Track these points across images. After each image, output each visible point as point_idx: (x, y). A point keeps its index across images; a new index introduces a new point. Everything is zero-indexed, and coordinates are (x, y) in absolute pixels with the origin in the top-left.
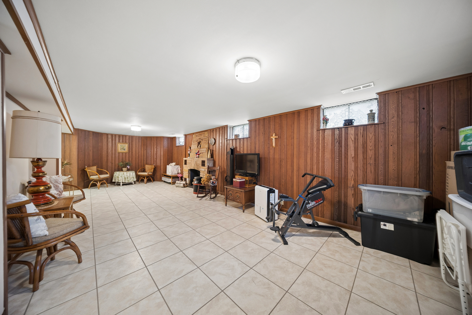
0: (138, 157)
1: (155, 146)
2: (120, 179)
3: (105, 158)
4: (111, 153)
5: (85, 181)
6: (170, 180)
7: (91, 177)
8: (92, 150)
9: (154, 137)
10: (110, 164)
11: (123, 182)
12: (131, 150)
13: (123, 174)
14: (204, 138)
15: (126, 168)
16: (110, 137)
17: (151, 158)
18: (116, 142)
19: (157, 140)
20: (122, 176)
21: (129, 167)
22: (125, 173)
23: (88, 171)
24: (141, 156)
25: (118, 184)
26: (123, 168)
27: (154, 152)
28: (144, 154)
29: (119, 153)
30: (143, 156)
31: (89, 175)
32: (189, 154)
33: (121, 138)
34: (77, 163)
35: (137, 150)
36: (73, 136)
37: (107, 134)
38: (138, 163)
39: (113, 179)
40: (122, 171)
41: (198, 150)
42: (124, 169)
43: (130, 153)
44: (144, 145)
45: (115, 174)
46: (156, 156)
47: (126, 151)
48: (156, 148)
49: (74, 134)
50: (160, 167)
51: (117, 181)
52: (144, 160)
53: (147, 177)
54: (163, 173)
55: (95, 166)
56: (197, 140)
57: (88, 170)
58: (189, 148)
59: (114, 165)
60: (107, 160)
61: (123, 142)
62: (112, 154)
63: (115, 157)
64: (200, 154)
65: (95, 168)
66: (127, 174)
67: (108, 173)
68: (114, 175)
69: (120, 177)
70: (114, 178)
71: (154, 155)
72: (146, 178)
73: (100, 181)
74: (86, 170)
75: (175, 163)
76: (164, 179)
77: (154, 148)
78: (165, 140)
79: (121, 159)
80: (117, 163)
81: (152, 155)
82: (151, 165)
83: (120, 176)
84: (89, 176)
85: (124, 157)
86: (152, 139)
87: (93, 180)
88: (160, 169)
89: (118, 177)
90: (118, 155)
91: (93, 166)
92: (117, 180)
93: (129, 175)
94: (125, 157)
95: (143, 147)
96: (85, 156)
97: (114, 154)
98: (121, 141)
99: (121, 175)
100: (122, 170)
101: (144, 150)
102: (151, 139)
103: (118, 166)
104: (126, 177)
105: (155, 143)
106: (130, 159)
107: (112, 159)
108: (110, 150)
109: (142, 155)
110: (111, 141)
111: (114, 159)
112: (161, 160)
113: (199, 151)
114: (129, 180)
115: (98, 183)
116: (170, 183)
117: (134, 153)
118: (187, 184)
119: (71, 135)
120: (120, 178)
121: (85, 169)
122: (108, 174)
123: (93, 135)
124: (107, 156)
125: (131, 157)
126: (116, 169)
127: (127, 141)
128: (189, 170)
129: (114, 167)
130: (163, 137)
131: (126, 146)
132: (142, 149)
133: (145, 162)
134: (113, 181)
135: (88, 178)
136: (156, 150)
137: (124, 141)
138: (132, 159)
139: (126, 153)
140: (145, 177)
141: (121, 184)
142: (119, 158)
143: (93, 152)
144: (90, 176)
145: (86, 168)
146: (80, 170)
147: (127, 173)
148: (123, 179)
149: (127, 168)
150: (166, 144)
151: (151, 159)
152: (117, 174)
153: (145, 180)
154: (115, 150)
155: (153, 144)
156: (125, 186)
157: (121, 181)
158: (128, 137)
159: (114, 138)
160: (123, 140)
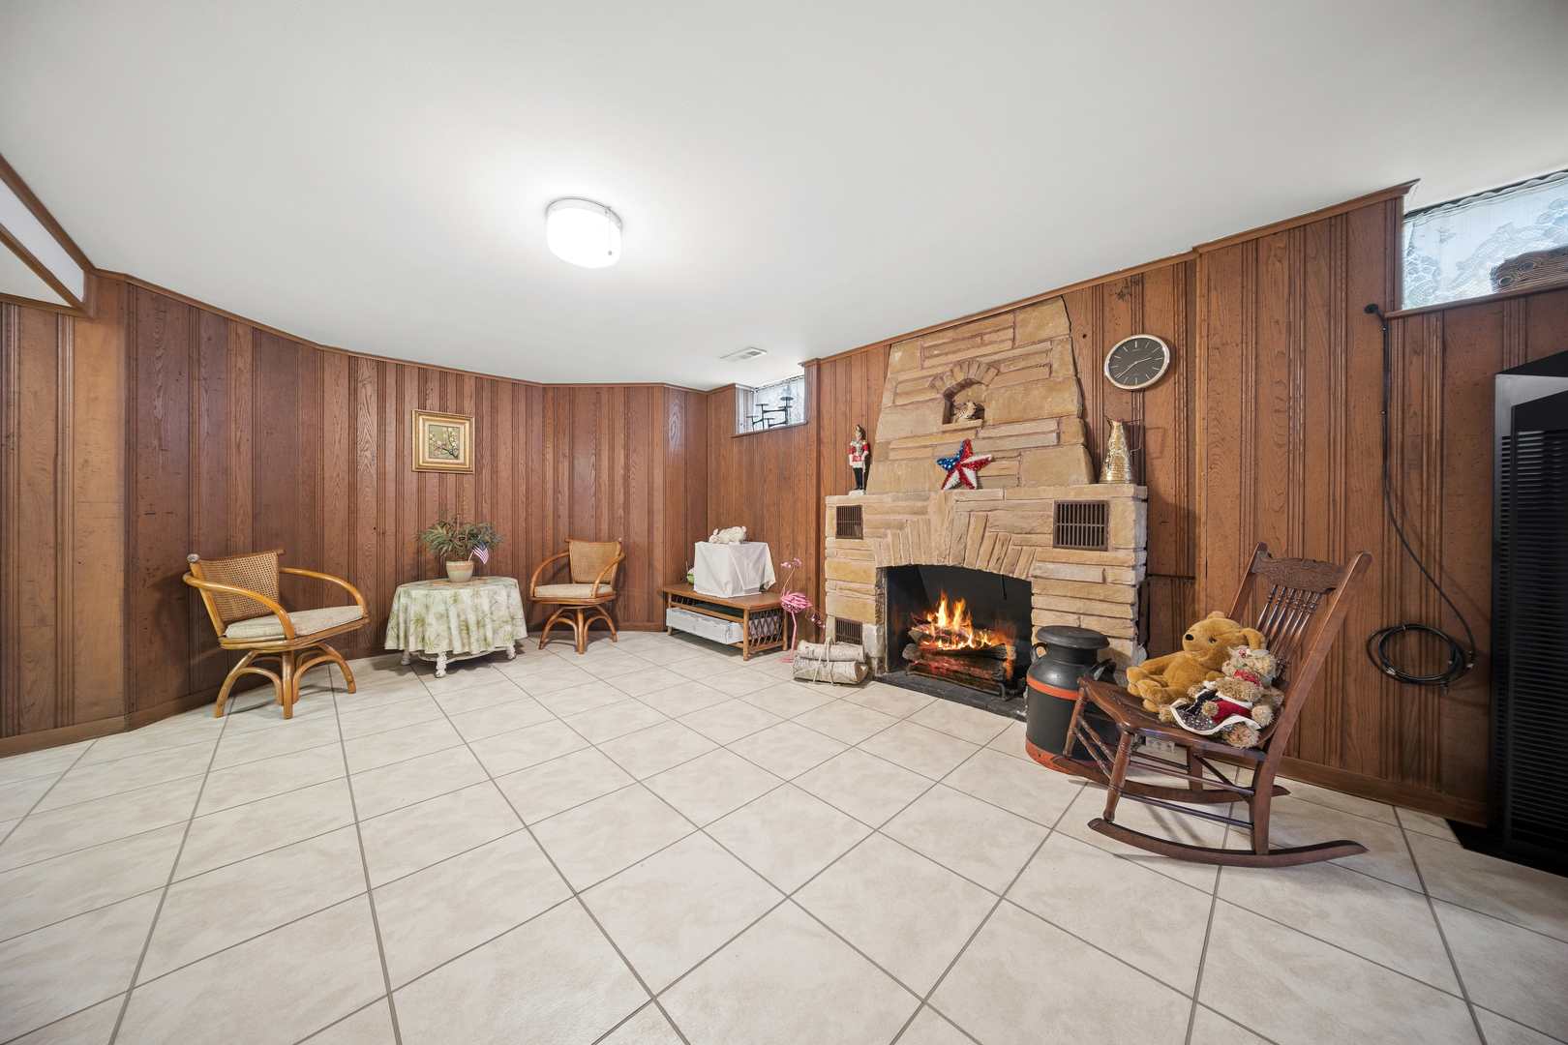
0: (527, 498)
1: (620, 439)
2: (430, 633)
3: (335, 504)
4: (373, 471)
5: (196, 660)
6: (732, 632)
7: (235, 632)
8: (246, 449)
9: (611, 388)
10: (367, 539)
11: (450, 654)
12: (486, 460)
13: (450, 601)
14: (1017, 352)
15: (470, 563)
16: (366, 373)
17: (598, 500)
18: (407, 408)
19: (627, 404)
20: (444, 616)
21: (483, 555)
22: (466, 593)
23: (207, 590)
24: (544, 493)
25: (423, 665)
26: (450, 565)
27: (612, 468)
28: (556, 481)
29: (421, 472)
30: (550, 493)
31: (219, 613)
32: (858, 471)
33: (434, 385)
34: (119, 525)
35: (522, 460)
36: (83, 326)
37: (353, 360)
38: (527, 533)
39: (391, 634)
40: (440, 583)
41: (961, 437)
42: (458, 568)
43: (486, 473)
44: (556, 431)
45: (403, 600)
46: (627, 493)
47: (461, 460)
48: (626, 447)
49: (92, 313)
50: (650, 550)
51: (412, 648)
52: (557, 517)
53: (589, 612)
54: (665, 584)
55: (269, 549)
56: (940, 377)
57: (209, 584)
58: (858, 435)
59: (390, 540)
60: (353, 511)
61: (443, 408)
62: (381, 475)
63: (399, 495)
64: (993, 460)
65: (265, 566)
66: (477, 601)
67: (358, 596)
68: (395, 606)
69: (431, 619)
70: (392, 623)
71: (612, 484)
72: (580, 617)
73: (297, 657)
74: (194, 582)
75: (744, 529)
76: (677, 617)
77: (612, 449)
78: (671, 407)
79: (432, 507)
80: (410, 529)
81: (605, 489)
82: (597, 539)
83: (432, 611)
84: (217, 625)
85: (451, 495)
86: (605, 396)
87: (244, 652)
88: (650, 564)
89: (421, 621)
90: (415, 486)
91: (256, 548)
92: (412, 639)
93: (486, 608)
94: (457, 496)
95: (550, 445)
96: (189, 482)
97: (393, 476)
98: (433, 401)
99: (441, 608)
100: (442, 574)
101: (556, 462)
102: (599, 401)
103: (419, 551)
104: (472, 620)
105: (619, 425)
106: (486, 510)
107: (381, 510)
108: (367, 456)
109: (550, 485)
110: (374, 399)
111: (391, 505)
112: (650, 513)
113: (967, 443)
114: (489, 634)
115: (286, 670)
116: (732, 650)
117: (505, 472)
118: (868, 659)
119: (69, 322)
120: (434, 628)
121: (186, 577)
122: (355, 603)
123: (256, 345)
124: (353, 489)
125: (487, 496)
126: (407, 568)
127: (469, 405)
128: (880, 569)
129: (390, 554)
130: (662, 390)
131: (463, 434)
132: (549, 456)
133: (561, 528)
134: (390, 644)
135: (213, 640)
136: (627, 457)
137: (451, 403)
138: (494, 506)
139: (460, 473)
140: (575, 612)
141: (442, 663)
142: (421, 505)
143: (256, 457)
144: (226, 624)
145: (193, 567)
146: (150, 581)
147: (476, 594)
148: (455, 632)
149: (476, 560)
150: (678, 424)
151: (598, 506)
152: (412, 600)
153: (580, 629)
154: (399, 455)
155: (605, 423)
156: (463, 676)
157: (441, 648)
158: (473, 382)
159: (391, 381)
160: (443, 398)
